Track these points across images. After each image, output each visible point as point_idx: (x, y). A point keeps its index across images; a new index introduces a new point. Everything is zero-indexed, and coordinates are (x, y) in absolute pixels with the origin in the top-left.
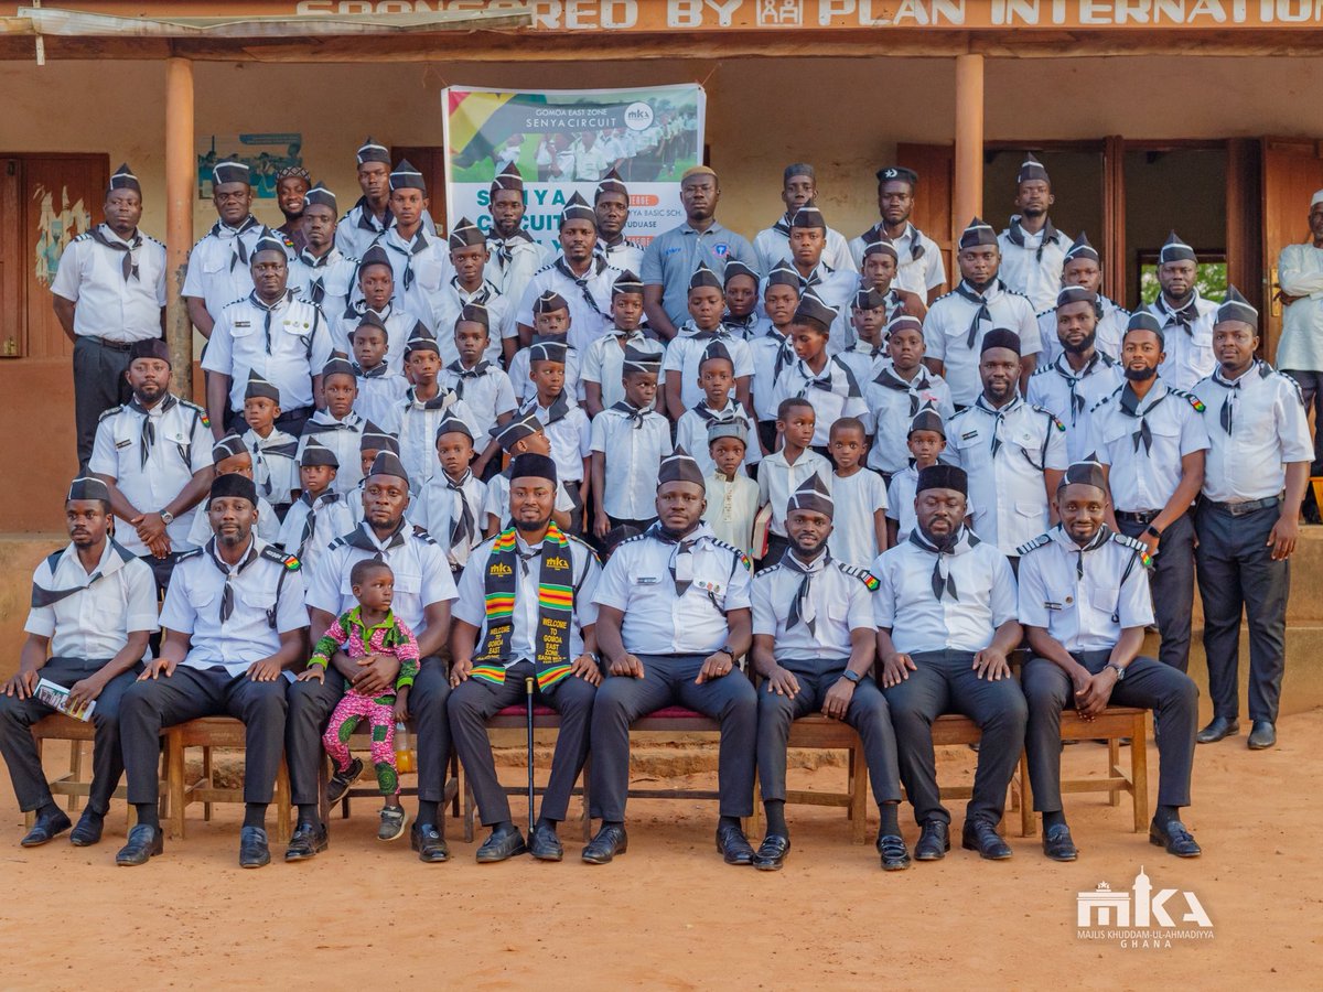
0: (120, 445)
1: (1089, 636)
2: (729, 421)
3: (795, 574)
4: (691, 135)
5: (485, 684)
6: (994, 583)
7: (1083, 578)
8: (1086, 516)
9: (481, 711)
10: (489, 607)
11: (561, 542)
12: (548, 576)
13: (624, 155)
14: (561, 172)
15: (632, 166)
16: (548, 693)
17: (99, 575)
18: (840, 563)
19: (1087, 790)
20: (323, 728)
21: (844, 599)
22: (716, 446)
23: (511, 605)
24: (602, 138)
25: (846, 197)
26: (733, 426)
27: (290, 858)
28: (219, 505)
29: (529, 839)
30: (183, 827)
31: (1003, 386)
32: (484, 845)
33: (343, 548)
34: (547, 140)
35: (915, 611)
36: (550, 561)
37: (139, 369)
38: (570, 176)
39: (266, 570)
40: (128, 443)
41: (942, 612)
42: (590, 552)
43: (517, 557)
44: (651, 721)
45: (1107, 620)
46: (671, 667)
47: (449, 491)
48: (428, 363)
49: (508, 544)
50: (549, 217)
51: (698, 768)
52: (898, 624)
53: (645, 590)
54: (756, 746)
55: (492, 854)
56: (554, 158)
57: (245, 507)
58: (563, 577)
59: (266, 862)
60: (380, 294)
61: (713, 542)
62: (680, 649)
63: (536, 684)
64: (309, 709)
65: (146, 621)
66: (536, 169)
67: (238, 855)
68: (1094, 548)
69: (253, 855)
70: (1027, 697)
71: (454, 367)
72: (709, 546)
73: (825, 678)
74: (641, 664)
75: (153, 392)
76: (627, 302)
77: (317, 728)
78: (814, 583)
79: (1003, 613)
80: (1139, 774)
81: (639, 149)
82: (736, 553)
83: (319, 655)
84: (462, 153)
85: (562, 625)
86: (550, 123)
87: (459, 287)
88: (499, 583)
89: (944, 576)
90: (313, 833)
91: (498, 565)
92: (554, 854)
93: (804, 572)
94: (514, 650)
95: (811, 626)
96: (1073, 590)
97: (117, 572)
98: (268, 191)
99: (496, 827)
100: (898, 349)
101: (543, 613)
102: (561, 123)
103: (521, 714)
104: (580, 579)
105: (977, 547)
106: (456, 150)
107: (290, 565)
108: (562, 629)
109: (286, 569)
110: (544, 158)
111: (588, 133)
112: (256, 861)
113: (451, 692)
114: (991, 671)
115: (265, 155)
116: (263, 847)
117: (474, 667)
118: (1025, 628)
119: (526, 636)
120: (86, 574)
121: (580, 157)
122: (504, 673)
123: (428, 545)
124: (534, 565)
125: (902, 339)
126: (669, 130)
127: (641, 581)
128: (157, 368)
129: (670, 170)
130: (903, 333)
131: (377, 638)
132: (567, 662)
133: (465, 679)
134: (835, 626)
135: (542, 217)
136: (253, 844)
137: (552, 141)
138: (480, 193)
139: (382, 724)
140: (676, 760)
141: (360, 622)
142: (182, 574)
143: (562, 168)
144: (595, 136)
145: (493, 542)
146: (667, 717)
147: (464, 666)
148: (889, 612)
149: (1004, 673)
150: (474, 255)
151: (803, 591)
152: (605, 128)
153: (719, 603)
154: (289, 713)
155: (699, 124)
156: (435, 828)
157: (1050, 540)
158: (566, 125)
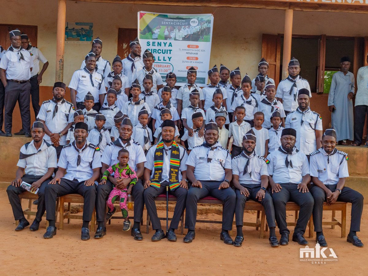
0: (48, 112)
1: (330, 180)
2: (222, 112)
3: (245, 158)
4: (209, 28)
5: (155, 188)
6: (303, 163)
7: (329, 163)
8: (330, 145)
9: (154, 196)
10: (155, 165)
11: (177, 146)
12: (173, 156)
13: (190, 33)
14: (171, 37)
15: (192, 37)
16: (173, 191)
17: (40, 150)
18: (258, 155)
19: (327, 225)
20: (107, 199)
21: (259, 166)
22: (217, 119)
23: (162, 164)
24: (183, 28)
25: (247, 48)
26: (223, 113)
27: (96, 238)
28: (77, 131)
29: (166, 234)
30: (63, 226)
31: (305, 105)
32: (154, 236)
33: (112, 146)
34: (168, 28)
35: (280, 171)
36: (173, 152)
37: (57, 90)
38: (174, 39)
39: (90, 151)
40: (50, 111)
41: (288, 171)
42: (185, 150)
43: (164, 150)
44: (203, 200)
45: (335, 175)
46: (209, 185)
47: (143, 129)
48: (137, 91)
49: (161, 146)
50: (167, 50)
51: (209, 212)
52: (274, 174)
53: (201, 161)
54: (235, 209)
55: (156, 239)
56: (169, 34)
57: (85, 132)
58: (177, 156)
59: (89, 239)
60: (118, 70)
61: (221, 148)
62: (212, 179)
63: (169, 188)
64: (103, 193)
65: (53, 165)
66: (164, 36)
67: (81, 236)
68: (332, 154)
69: (85, 236)
70: (314, 198)
71: (143, 93)
72: (220, 149)
73: (254, 190)
74: (201, 183)
75: (60, 97)
76: (191, 76)
77: (105, 199)
78: (251, 161)
79: (305, 172)
80: (344, 221)
81: (194, 32)
82: (228, 151)
83: (105, 176)
84: (143, 30)
85: (177, 171)
86: (169, 23)
87: (145, 70)
88: (158, 158)
89: (289, 161)
90: (103, 230)
91: (158, 152)
92: (174, 239)
93: (248, 158)
94: (163, 178)
95: (250, 174)
96: (326, 166)
97: (45, 149)
98: (83, 39)
99: (157, 231)
100: (269, 93)
101: (171, 167)
102: (172, 23)
103: (165, 197)
104: (182, 157)
105: (298, 153)
106: (141, 29)
107: (97, 149)
108: (177, 172)
109: (96, 150)
110: (167, 33)
111: (179, 27)
112: (86, 238)
113: (145, 190)
114: (303, 190)
115: (82, 28)
116: (88, 234)
117: (151, 182)
118: (312, 177)
119: (166, 173)
120: (36, 150)
121: (177, 33)
122: (160, 185)
123: (138, 146)
124: (169, 152)
125: (270, 91)
126: (203, 27)
127: (200, 158)
128: (62, 91)
129: (202, 38)
130: (270, 89)
131: (124, 172)
132: (178, 182)
133: (149, 186)
134: (256, 174)
135: (165, 50)
136: (85, 233)
137: (169, 28)
138: (148, 42)
139: (123, 197)
140: (203, 209)
141: (119, 167)
142: (64, 151)
143: (172, 36)
144: (181, 28)
145: (156, 145)
146: (207, 199)
147: (148, 182)
148: (272, 170)
149: (307, 191)
150: (149, 60)
151: (248, 164)
152: (184, 25)
153: (223, 165)
154: (97, 194)
155: (211, 25)
156: (139, 230)
157: (319, 152)
158: (173, 24)
